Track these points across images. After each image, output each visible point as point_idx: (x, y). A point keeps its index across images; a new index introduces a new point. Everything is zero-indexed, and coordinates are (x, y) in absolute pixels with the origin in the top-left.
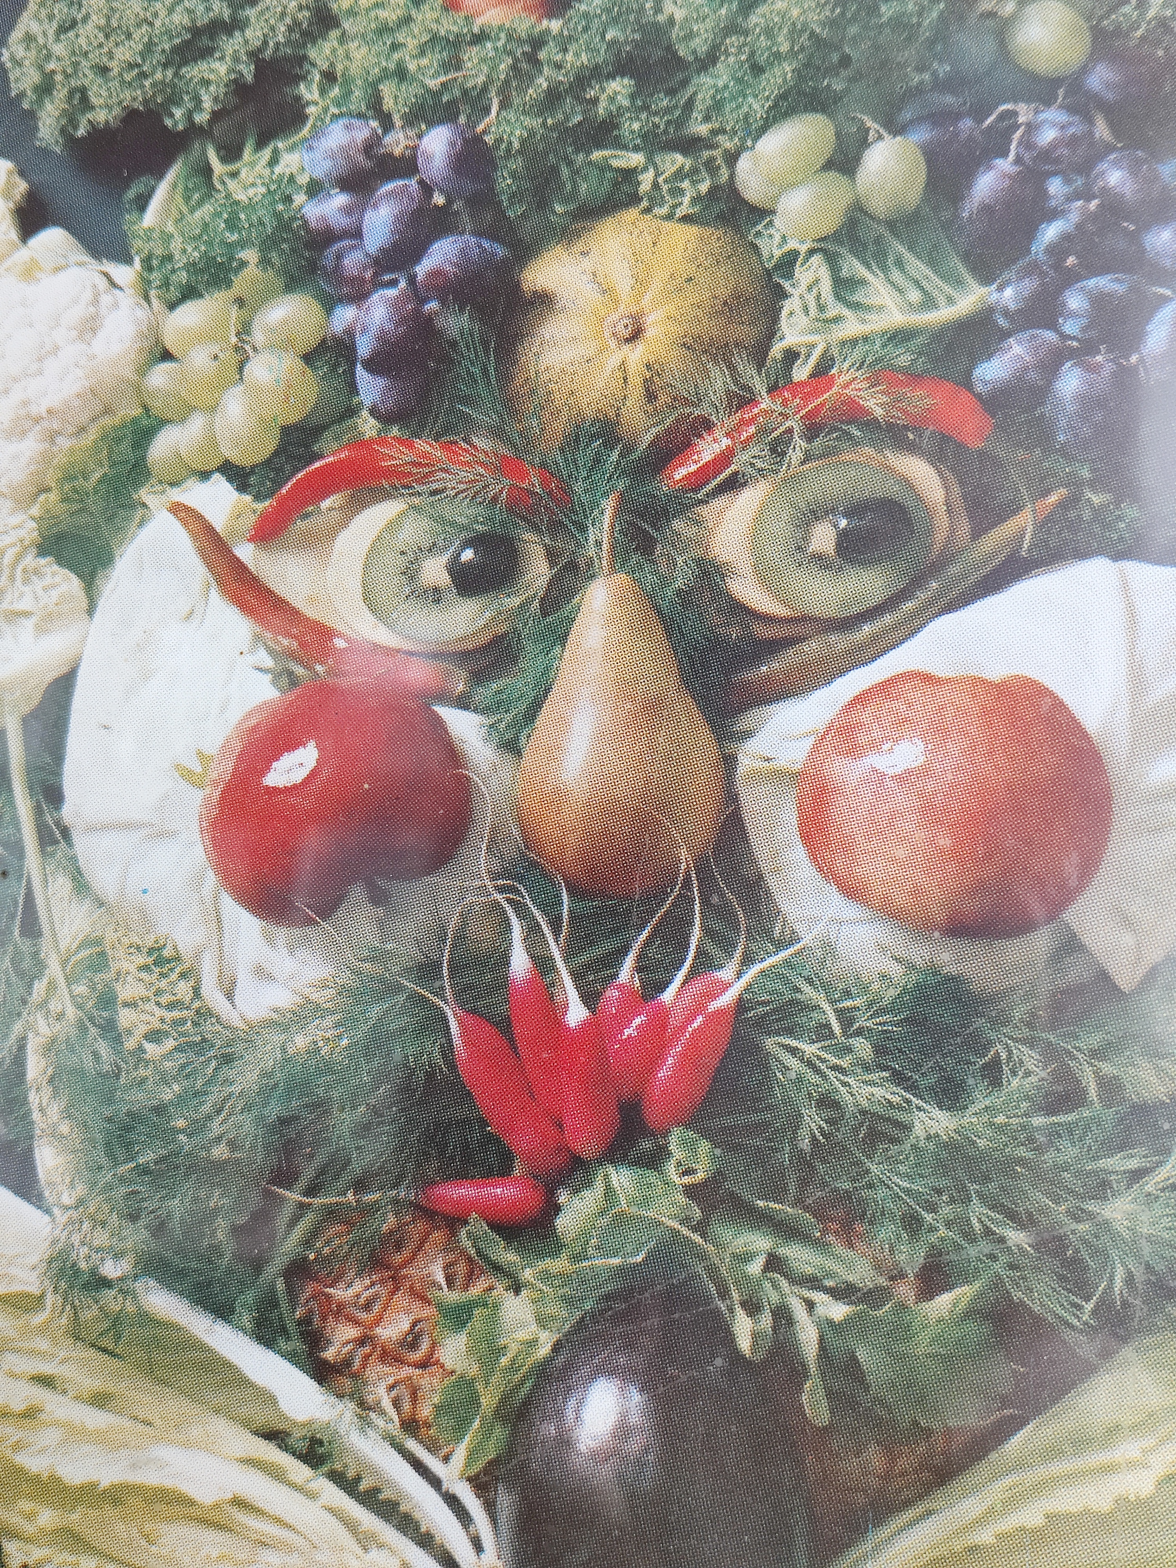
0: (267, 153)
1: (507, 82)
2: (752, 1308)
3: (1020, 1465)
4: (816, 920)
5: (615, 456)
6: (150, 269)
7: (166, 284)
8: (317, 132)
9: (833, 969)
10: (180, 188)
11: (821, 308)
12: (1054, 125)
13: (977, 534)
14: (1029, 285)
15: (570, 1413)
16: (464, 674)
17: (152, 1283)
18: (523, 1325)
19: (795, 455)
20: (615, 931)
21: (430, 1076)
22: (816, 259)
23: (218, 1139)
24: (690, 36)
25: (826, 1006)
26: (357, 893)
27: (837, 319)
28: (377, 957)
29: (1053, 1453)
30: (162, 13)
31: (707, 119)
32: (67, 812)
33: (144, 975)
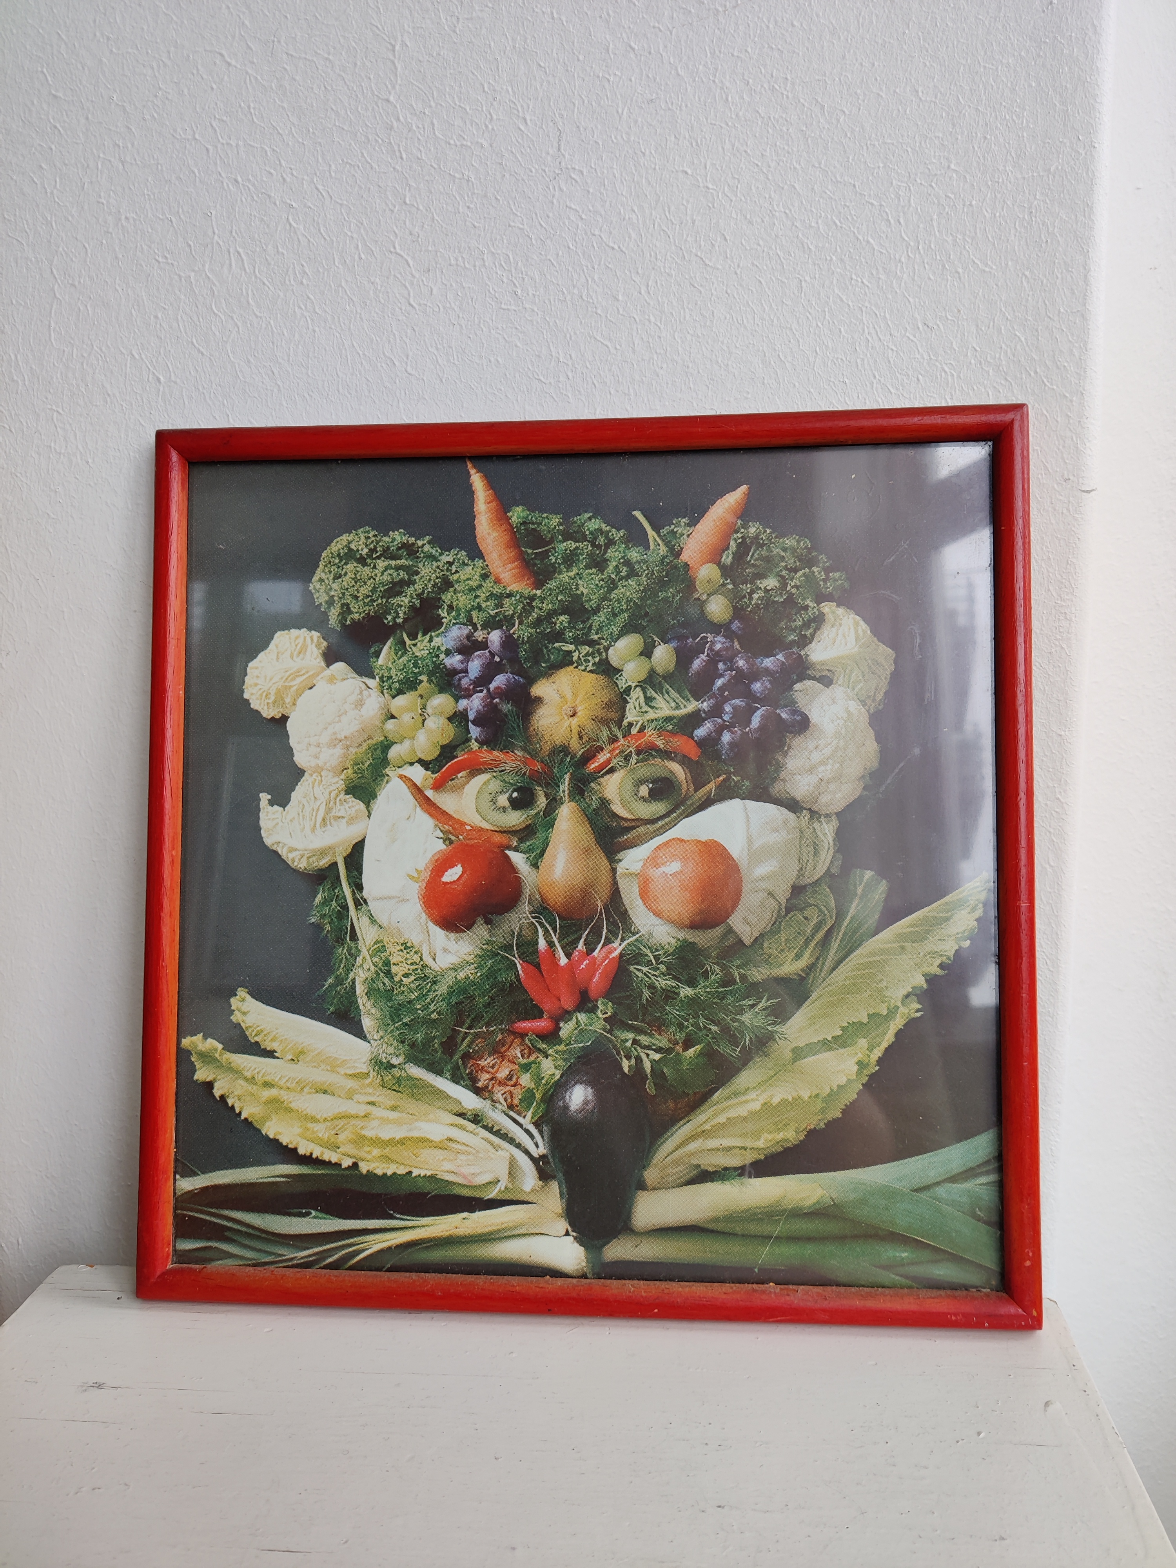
0: (428, 637)
1: (521, 614)
2: (628, 1058)
3: (717, 1103)
4: (646, 925)
5: (568, 759)
6: (383, 682)
7: (390, 688)
8: (447, 630)
9: (652, 942)
10: (393, 649)
11: (640, 707)
12: (720, 642)
13: (696, 791)
14: (712, 702)
15: (567, 1097)
16: (516, 839)
17: (412, 1065)
18: (550, 1069)
19: (633, 760)
20: (576, 931)
21: (511, 985)
22: (638, 689)
23: (433, 1011)
24: (590, 600)
25: (650, 954)
26: (480, 921)
27: (646, 712)
28: (489, 943)
29: (728, 1098)
30: (379, 575)
31: (597, 633)
32: (365, 893)
33: (400, 953)
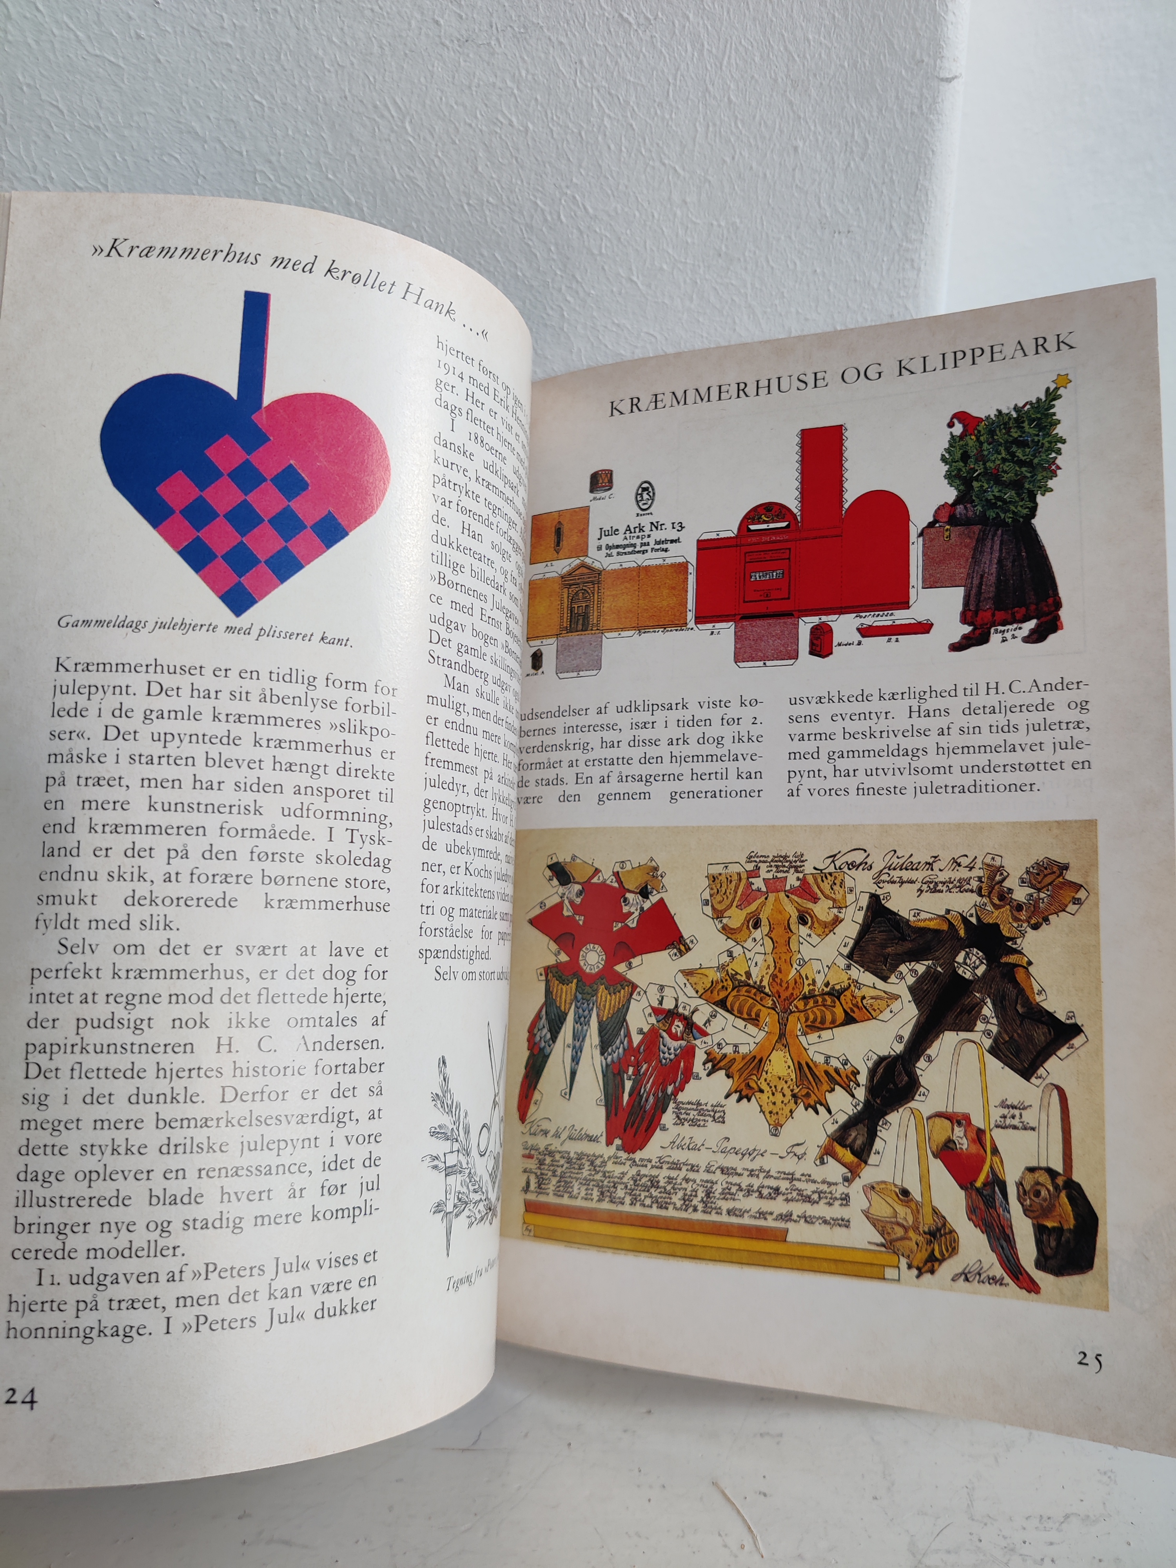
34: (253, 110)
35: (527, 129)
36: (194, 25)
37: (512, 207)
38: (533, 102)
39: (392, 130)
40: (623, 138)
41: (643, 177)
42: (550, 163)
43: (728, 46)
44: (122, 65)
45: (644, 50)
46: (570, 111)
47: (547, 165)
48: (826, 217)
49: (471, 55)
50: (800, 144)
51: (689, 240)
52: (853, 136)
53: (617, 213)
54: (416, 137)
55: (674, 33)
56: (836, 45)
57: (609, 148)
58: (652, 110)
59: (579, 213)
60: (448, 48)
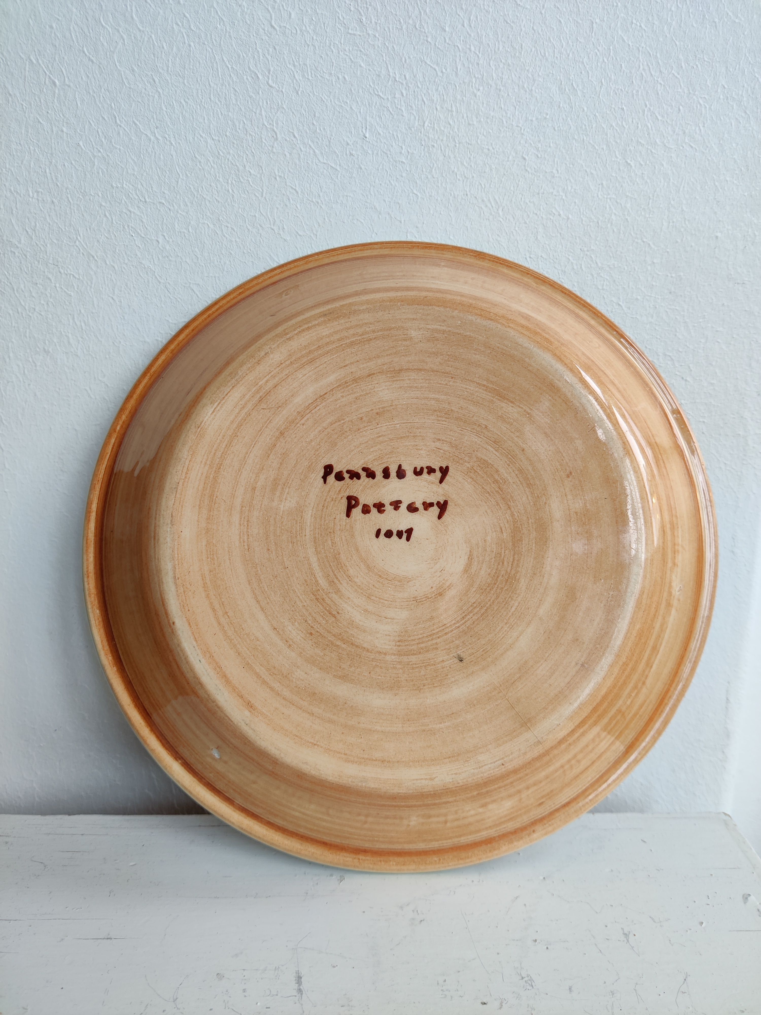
34: (412, 198)
35: (568, 218)
36: (385, 151)
37: (555, 260)
38: (573, 204)
39: (491, 214)
40: (622, 226)
41: (631, 247)
42: (579, 237)
43: (683, 181)
44: (339, 169)
45: (637, 180)
46: (593, 209)
47: (577, 238)
48: (731, 274)
49: (541, 177)
50: (719, 234)
51: (654, 284)
52: (748, 232)
53: (614, 266)
54: (504, 219)
55: (655, 172)
56: (741, 184)
57: (613, 231)
58: (639, 212)
59: (593, 265)
60: (529, 172)
